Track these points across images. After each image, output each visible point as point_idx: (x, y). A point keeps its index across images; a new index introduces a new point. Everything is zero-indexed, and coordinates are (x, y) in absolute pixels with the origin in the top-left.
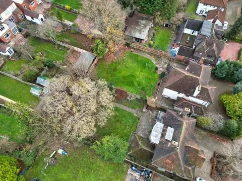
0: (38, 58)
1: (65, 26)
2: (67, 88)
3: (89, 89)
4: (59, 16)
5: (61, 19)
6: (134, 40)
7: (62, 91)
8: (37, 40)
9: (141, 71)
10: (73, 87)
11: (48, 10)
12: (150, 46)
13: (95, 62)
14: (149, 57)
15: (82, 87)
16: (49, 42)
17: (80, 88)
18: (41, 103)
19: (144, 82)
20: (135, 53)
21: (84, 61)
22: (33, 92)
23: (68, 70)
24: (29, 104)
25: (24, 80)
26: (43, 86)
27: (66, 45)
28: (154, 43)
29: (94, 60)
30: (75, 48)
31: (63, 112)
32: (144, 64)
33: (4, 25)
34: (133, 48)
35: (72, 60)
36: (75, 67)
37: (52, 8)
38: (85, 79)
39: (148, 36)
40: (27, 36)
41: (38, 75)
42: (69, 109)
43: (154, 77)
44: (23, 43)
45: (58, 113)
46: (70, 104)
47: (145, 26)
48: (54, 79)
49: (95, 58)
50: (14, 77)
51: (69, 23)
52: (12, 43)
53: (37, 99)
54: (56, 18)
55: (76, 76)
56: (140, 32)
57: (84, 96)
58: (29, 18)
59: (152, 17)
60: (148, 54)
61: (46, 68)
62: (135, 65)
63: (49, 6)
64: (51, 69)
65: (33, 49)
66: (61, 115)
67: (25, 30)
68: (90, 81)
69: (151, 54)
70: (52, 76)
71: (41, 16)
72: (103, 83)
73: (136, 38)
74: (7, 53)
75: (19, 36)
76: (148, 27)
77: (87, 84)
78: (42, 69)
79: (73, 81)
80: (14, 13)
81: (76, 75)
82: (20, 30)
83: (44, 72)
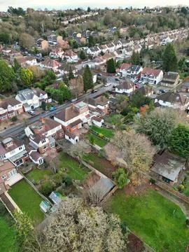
0: (60, 172)
1: (93, 149)
2: (76, 212)
3: (99, 222)
4: (92, 141)
5: (92, 143)
6: (161, 179)
7: (70, 215)
8: (67, 156)
9: (166, 219)
10: (82, 214)
11: (84, 134)
12: (180, 190)
13: (113, 191)
14: (178, 203)
15: (92, 216)
16: (76, 160)
17: (89, 218)
18: (44, 221)
19: (168, 235)
20: (160, 193)
21: (101, 188)
22: (42, 207)
23: (84, 192)
24: (32, 220)
25: (40, 192)
26: (53, 203)
27: (89, 167)
28: (185, 188)
29: (112, 189)
30: (97, 172)
31: (61, 242)
32: (171, 211)
33: (47, 140)
34: (158, 187)
35: (90, 183)
36: (91, 191)
37: (88, 133)
38: (97, 208)
39: (179, 178)
40: (59, 151)
41: (53, 189)
42: (69, 242)
43: (185, 233)
44: (54, 156)
45: (56, 242)
46: (73, 234)
47: (175, 167)
48: (67, 198)
49: (114, 187)
50: (33, 186)
51: (98, 148)
52: (45, 155)
53: (42, 215)
54: (88, 141)
55: (89, 202)
56: (169, 171)
57: (90, 229)
58: (67, 137)
59: (183, 160)
60: (178, 199)
61: (64, 184)
62: (158, 208)
63: (86, 131)
64: (67, 187)
65: (60, 163)
66: (58, 246)
67: (60, 146)
68: (102, 212)
69: (181, 200)
70: (66, 195)
71: (77, 138)
72: (116, 219)
73: (164, 178)
74: (38, 162)
75: (54, 150)
76: (179, 169)
77: (98, 216)
78: (60, 185)
79: (84, 206)
80: (58, 132)
81: (89, 200)
82: (56, 145)
83: (60, 188)
